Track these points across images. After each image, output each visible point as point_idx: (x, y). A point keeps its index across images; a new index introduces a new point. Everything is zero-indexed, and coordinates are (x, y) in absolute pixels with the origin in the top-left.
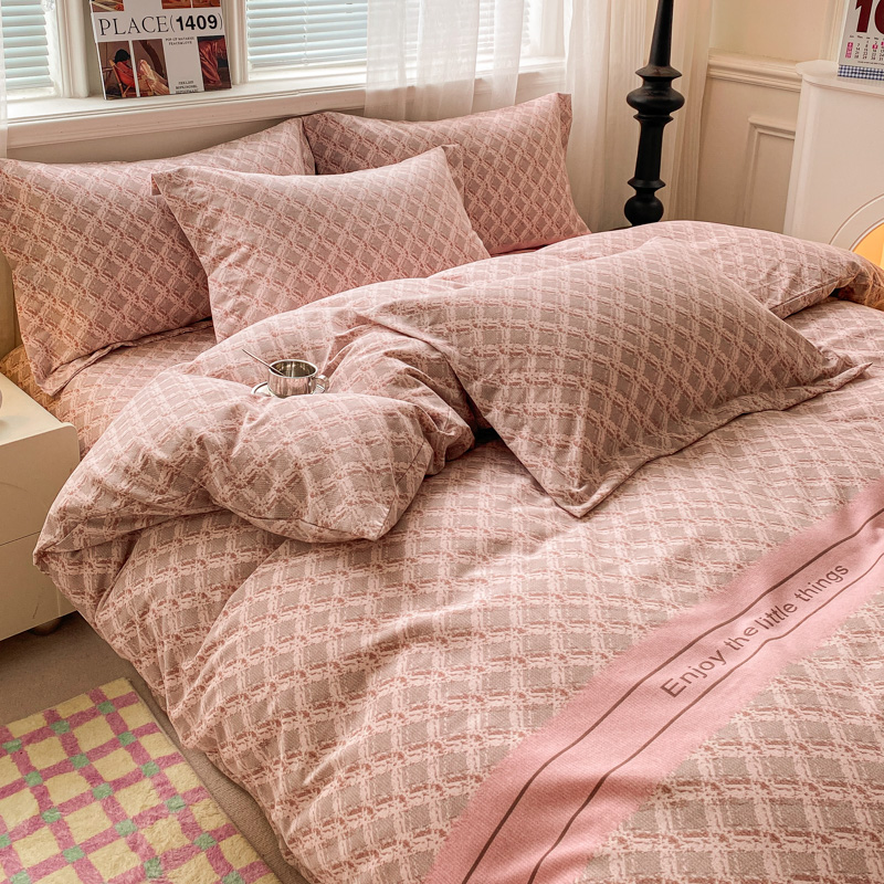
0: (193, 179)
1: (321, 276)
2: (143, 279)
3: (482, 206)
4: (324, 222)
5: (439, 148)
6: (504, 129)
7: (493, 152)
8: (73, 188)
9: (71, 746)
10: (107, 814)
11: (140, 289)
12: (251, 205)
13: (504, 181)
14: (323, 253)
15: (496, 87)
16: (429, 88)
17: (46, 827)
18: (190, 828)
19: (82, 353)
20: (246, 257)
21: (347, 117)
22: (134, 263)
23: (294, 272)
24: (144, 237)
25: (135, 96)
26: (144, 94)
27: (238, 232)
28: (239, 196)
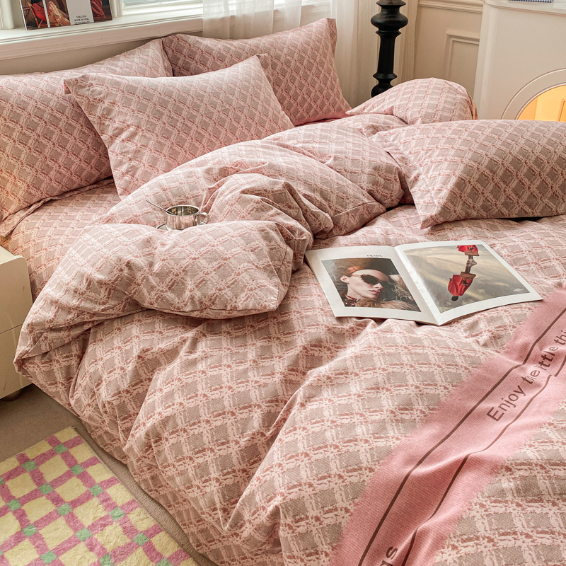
0: (93, 82)
1: (186, 145)
2: (63, 152)
3: (285, 95)
4: (185, 108)
5: (255, 56)
6: (296, 43)
7: (290, 58)
8: (9, 91)
9: (38, 478)
10: (70, 526)
11: (61, 160)
12: (135, 99)
13: (298, 78)
14: (187, 130)
15: (287, 15)
16: (245, 17)
17: (27, 540)
18: (129, 530)
19: (24, 206)
20: (133, 135)
21: (192, 37)
22: (55, 142)
23: (168, 143)
24: (61, 123)
25: (46, 27)
26: (53, 25)
27: (127, 118)
28: (126, 92)
